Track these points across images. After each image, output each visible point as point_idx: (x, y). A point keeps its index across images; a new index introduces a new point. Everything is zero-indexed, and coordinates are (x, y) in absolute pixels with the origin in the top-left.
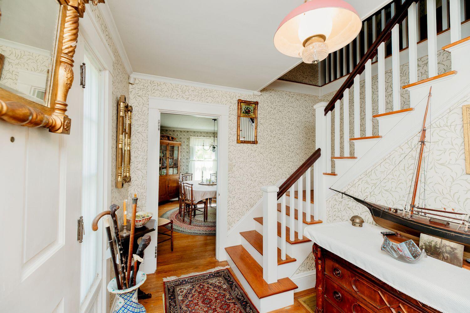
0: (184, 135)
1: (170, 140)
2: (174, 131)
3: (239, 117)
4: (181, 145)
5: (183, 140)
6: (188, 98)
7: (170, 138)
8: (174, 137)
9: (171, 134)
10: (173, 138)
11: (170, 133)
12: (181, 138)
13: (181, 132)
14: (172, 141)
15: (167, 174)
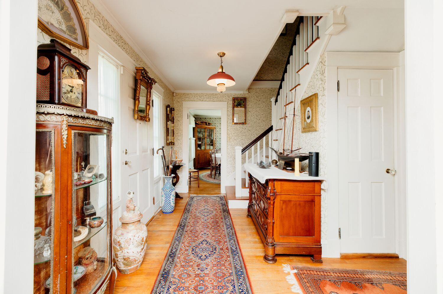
0: (218, 121)
1: (207, 125)
2: (210, 118)
3: (233, 108)
4: (215, 129)
5: (217, 125)
6: (203, 100)
7: (207, 124)
8: (211, 122)
9: (208, 121)
10: (209, 124)
11: (203, 120)
12: (215, 123)
13: (215, 119)
14: (208, 125)
15: (205, 149)
